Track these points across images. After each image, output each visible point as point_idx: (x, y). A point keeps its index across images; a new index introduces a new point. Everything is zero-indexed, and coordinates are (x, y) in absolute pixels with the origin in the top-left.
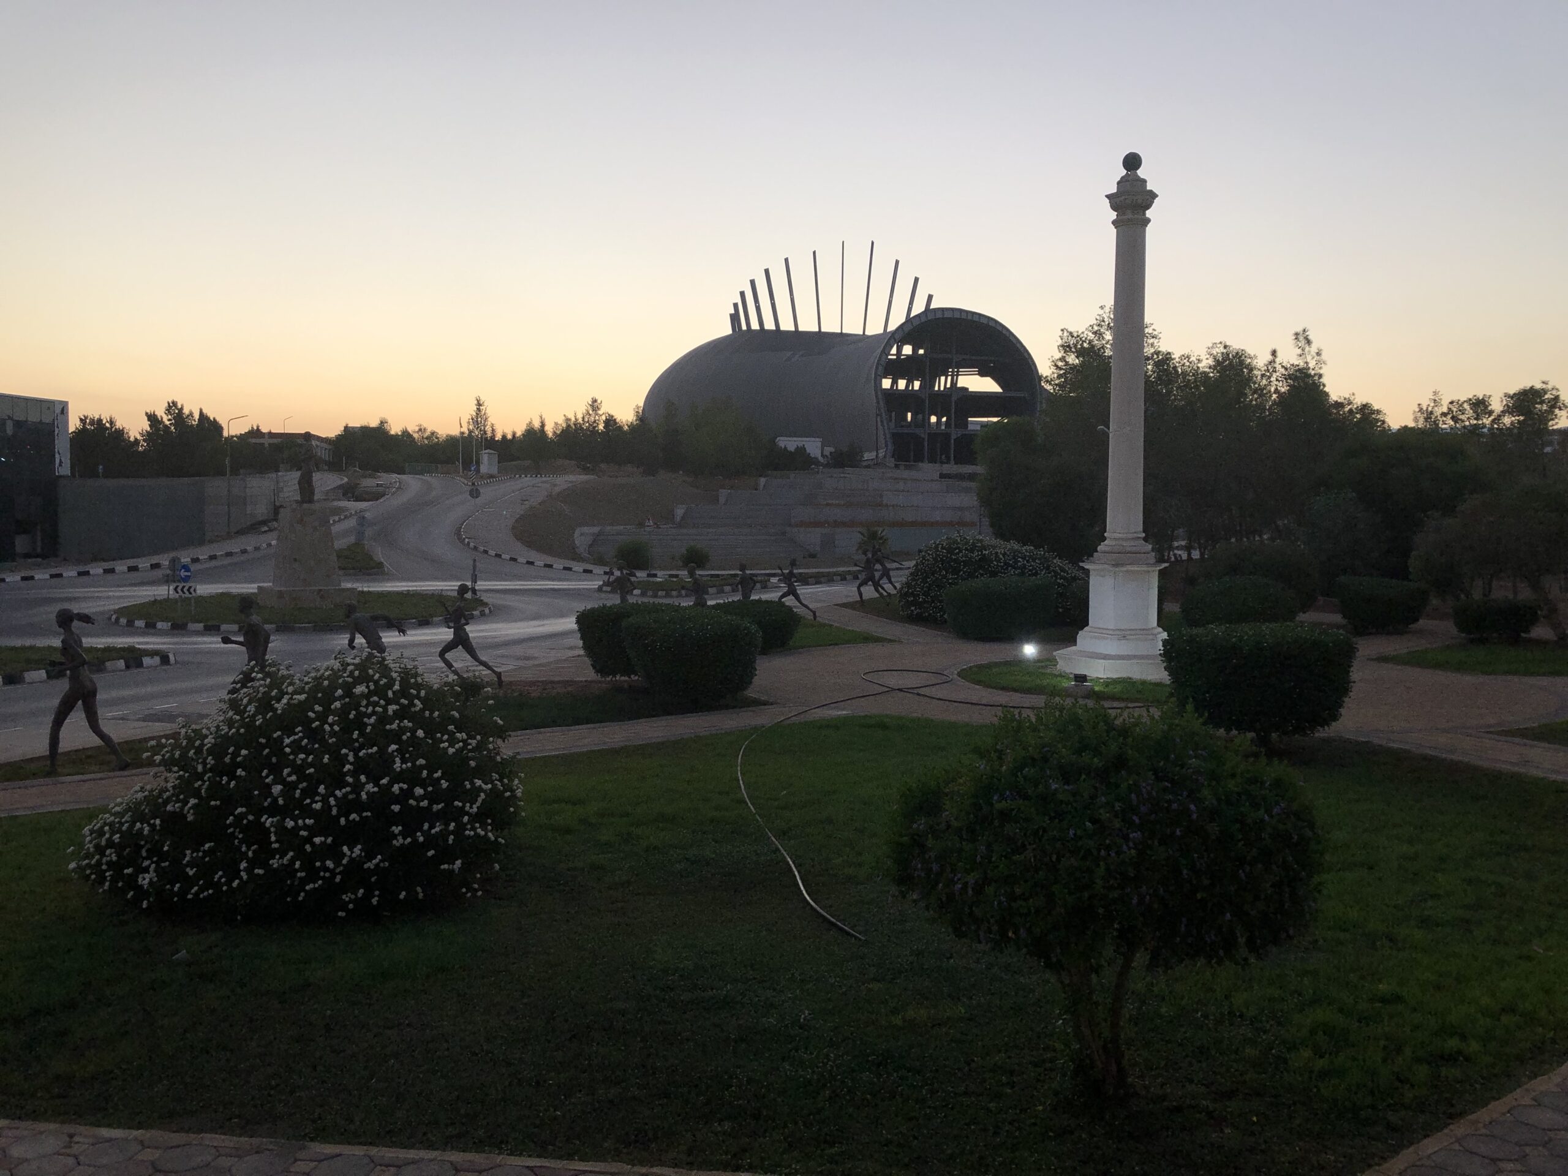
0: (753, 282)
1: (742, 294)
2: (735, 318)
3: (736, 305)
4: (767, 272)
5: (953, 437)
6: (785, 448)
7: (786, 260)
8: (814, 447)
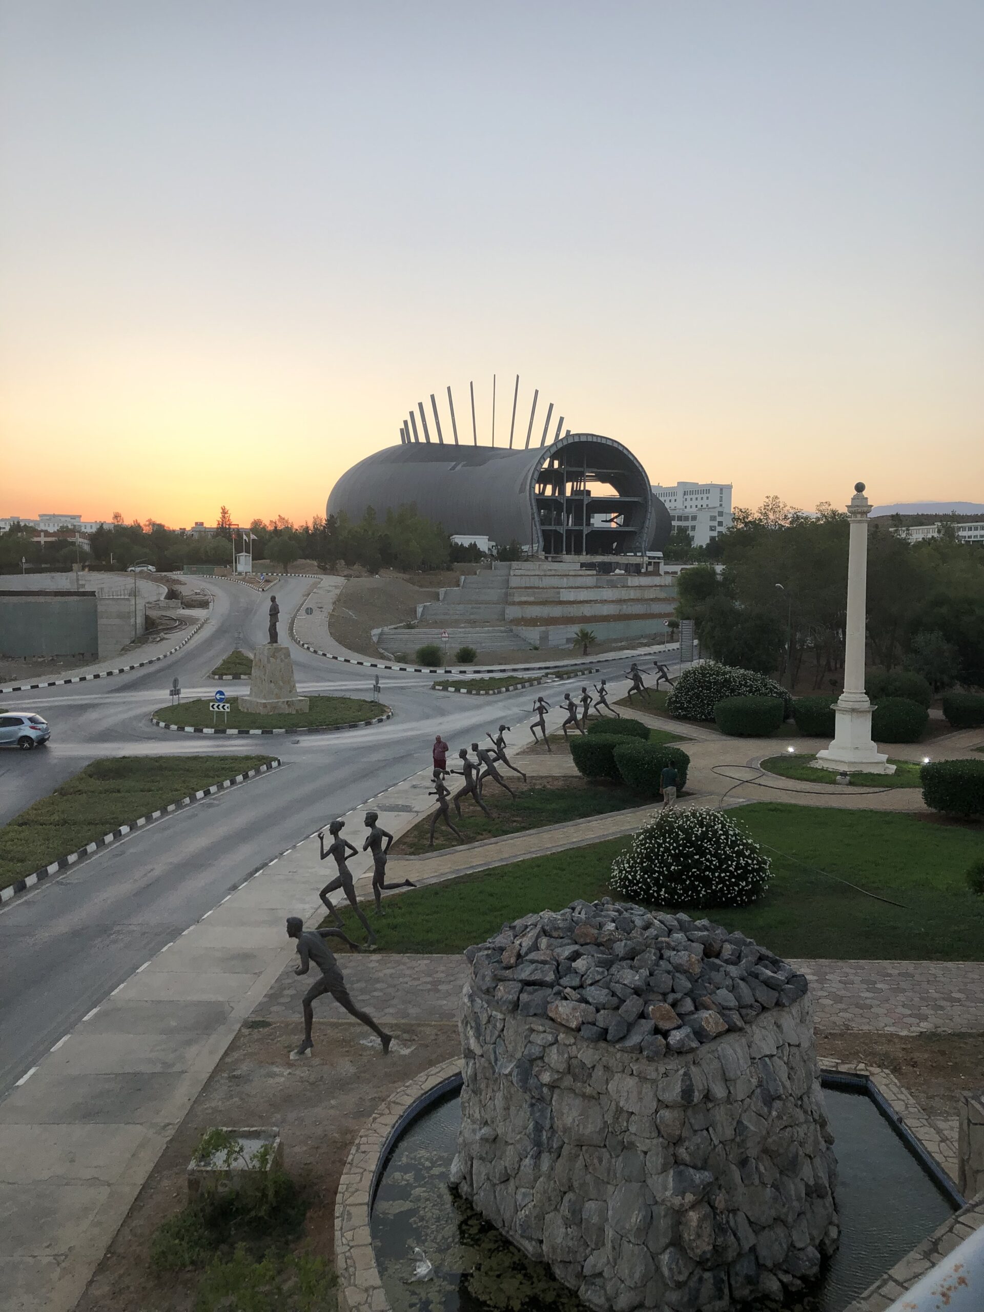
0: (420, 405)
1: (412, 414)
2: (404, 432)
3: (406, 422)
4: (433, 397)
5: (585, 532)
6: (462, 545)
7: (449, 388)
8: (483, 543)
